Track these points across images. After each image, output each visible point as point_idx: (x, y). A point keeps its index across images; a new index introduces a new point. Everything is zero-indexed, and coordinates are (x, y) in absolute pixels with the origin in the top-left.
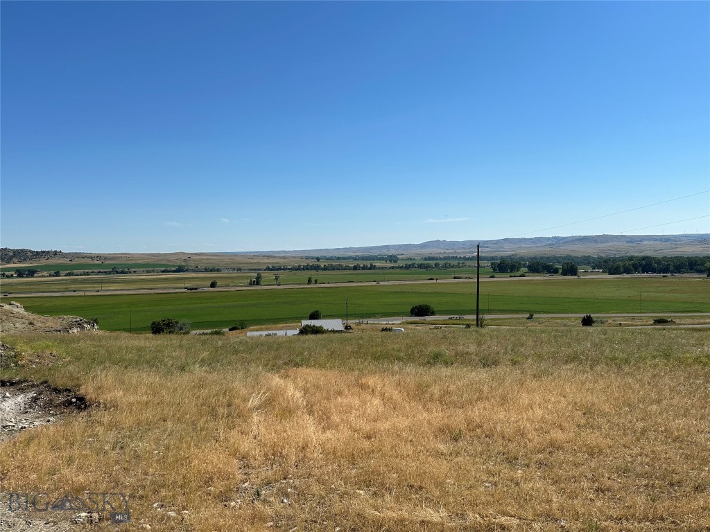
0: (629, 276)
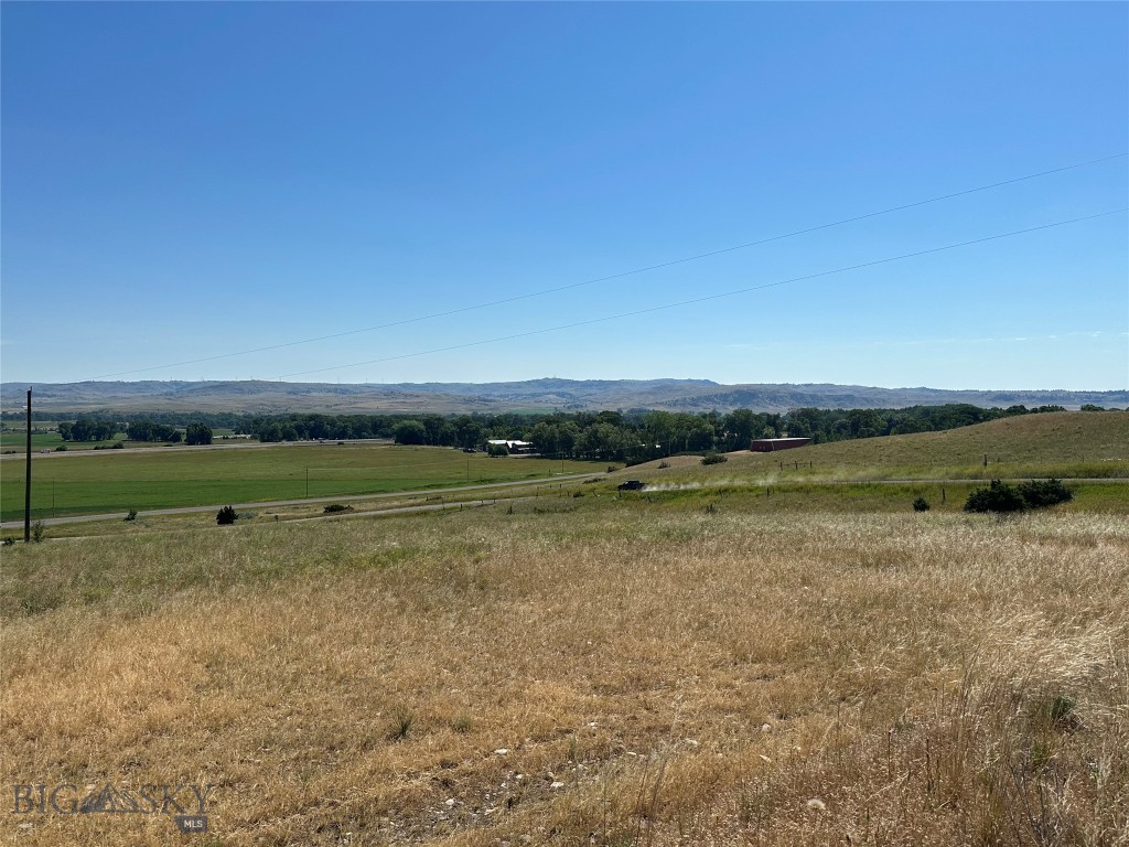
0: (291, 444)
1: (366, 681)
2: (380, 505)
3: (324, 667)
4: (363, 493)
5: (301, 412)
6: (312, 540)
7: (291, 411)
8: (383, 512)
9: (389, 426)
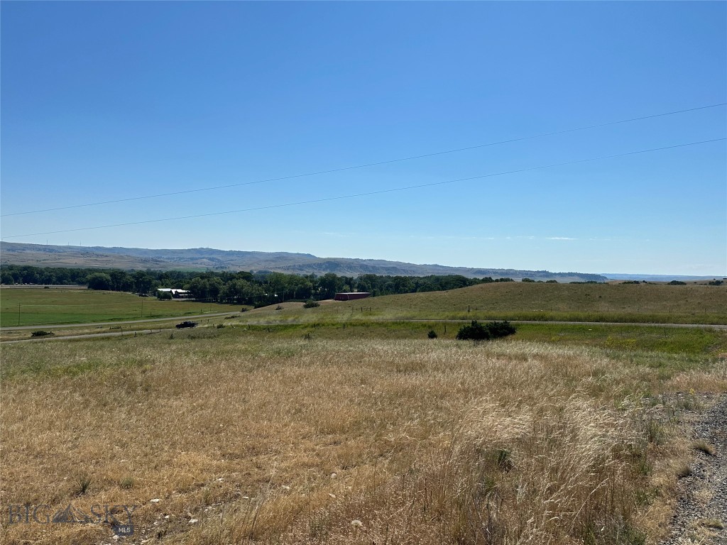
1: (57, 455)
2: (75, 332)
3: (25, 446)
4: (62, 324)
5: (17, 264)
6: (20, 356)
7: (9, 263)
8: (77, 337)
9: (84, 276)
